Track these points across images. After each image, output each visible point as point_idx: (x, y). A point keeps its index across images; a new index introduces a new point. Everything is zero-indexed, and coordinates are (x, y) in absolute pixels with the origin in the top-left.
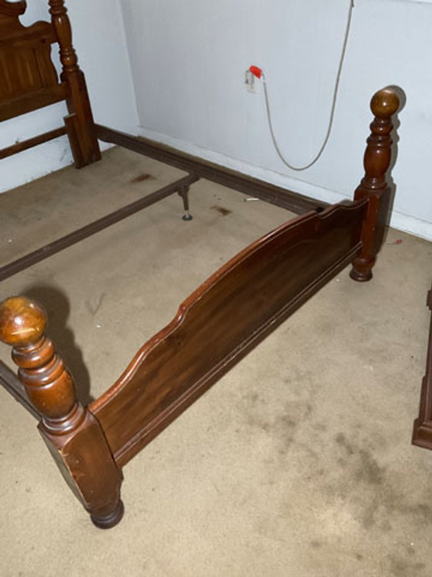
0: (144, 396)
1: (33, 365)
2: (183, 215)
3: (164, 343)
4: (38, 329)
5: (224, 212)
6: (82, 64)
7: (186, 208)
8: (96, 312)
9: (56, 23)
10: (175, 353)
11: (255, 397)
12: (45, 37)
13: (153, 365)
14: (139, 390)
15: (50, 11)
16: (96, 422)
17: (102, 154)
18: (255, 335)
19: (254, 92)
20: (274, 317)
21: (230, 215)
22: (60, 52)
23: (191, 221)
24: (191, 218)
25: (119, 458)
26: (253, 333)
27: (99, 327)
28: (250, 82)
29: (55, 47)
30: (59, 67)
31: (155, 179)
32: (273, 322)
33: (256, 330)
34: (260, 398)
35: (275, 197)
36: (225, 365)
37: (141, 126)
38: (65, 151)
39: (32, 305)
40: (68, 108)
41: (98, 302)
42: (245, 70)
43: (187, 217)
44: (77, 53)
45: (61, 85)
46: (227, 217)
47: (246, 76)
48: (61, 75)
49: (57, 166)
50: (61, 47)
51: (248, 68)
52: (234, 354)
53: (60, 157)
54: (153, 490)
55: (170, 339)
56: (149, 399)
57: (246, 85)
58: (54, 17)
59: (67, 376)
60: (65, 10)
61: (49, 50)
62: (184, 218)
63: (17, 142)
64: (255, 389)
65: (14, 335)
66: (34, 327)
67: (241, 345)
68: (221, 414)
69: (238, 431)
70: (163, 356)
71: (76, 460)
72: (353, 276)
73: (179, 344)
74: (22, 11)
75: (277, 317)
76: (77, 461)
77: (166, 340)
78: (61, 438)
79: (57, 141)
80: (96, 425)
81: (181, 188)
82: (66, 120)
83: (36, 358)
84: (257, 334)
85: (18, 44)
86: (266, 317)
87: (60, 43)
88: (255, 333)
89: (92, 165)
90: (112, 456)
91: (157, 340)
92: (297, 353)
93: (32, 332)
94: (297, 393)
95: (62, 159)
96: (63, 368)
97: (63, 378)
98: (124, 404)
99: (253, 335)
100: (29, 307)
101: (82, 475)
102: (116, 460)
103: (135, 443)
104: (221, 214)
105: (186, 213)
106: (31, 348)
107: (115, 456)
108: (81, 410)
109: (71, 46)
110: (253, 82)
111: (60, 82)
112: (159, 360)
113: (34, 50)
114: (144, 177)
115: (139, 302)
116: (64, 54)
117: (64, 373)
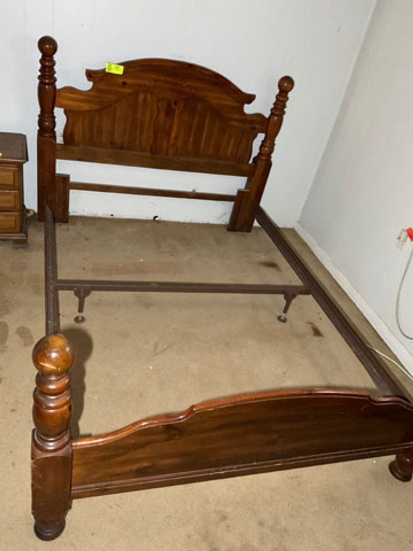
0: (124, 458)
1: (45, 391)
2: (280, 315)
3: (161, 427)
4: (59, 369)
5: (317, 332)
6: (274, 157)
7: (285, 311)
8: (157, 354)
9: (272, 119)
10: (167, 440)
11: (224, 518)
12: (257, 126)
13: (143, 439)
14: (121, 451)
15: (272, 110)
16: (70, 456)
17: (253, 228)
18: (254, 466)
19: (401, 249)
20: (282, 460)
21: (320, 338)
22: (263, 142)
23: (283, 324)
24: (284, 321)
25: (76, 491)
26: (252, 462)
27: (151, 368)
28: (402, 239)
29: (261, 137)
30: (255, 152)
31: (279, 270)
32: (279, 464)
33: (257, 461)
34: (228, 522)
35: (362, 350)
36: (211, 474)
37: (299, 222)
38: (225, 213)
39: (68, 349)
40: (247, 184)
41: (165, 346)
42: (402, 228)
43: (282, 318)
44: (275, 147)
45: (250, 165)
46: (316, 339)
47: (401, 233)
48: (254, 159)
49: (213, 221)
50: (265, 138)
51: (407, 228)
52: (224, 470)
53: (220, 216)
54: (93, 534)
55: (168, 428)
56: (127, 462)
57: (397, 240)
58: (272, 114)
59: (66, 411)
60: (284, 113)
61: (255, 136)
62: (279, 318)
63: (194, 191)
64: (229, 510)
65: (41, 365)
66: (57, 366)
67: (235, 467)
68: (187, 511)
69: (189, 537)
70: (155, 437)
71: (41, 474)
72: (392, 468)
73: (175, 435)
74: (250, 102)
75: (284, 462)
76: (41, 476)
77: (163, 426)
78: (39, 452)
79: (223, 203)
80: (69, 458)
81: (289, 294)
82: (240, 192)
83: (52, 387)
84: (257, 465)
85: (234, 123)
86: (274, 456)
87: (266, 135)
88: (255, 463)
89: (240, 233)
90: (71, 487)
91: (156, 422)
92: (289, 505)
93: (54, 369)
94: (262, 540)
95: (220, 218)
96: (68, 403)
97: (62, 411)
98: (103, 454)
99: (251, 464)
100: (65, 349)
101: (40, 487)
102: (72, 492)
103: (97, 489)
104: (312, 332)
105: (283, 316)
106: (53, 378)
107: (72, 488)
108: (66, 439)
109: (274, 141)
110: (405, 241)
111: (251, 162)
112: (150, 438)
113: (242, 133)
114: (272, 265)
115: (194, 367)
116: (266, 144)
117: (66, 407)
